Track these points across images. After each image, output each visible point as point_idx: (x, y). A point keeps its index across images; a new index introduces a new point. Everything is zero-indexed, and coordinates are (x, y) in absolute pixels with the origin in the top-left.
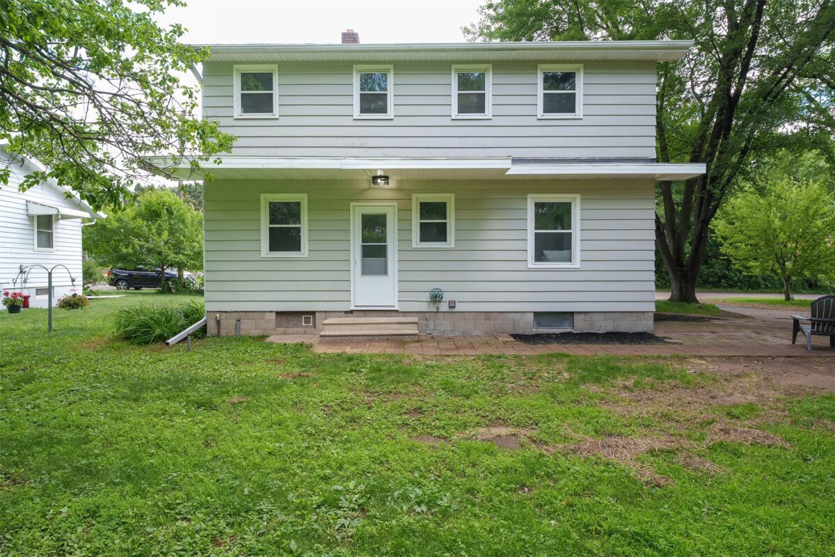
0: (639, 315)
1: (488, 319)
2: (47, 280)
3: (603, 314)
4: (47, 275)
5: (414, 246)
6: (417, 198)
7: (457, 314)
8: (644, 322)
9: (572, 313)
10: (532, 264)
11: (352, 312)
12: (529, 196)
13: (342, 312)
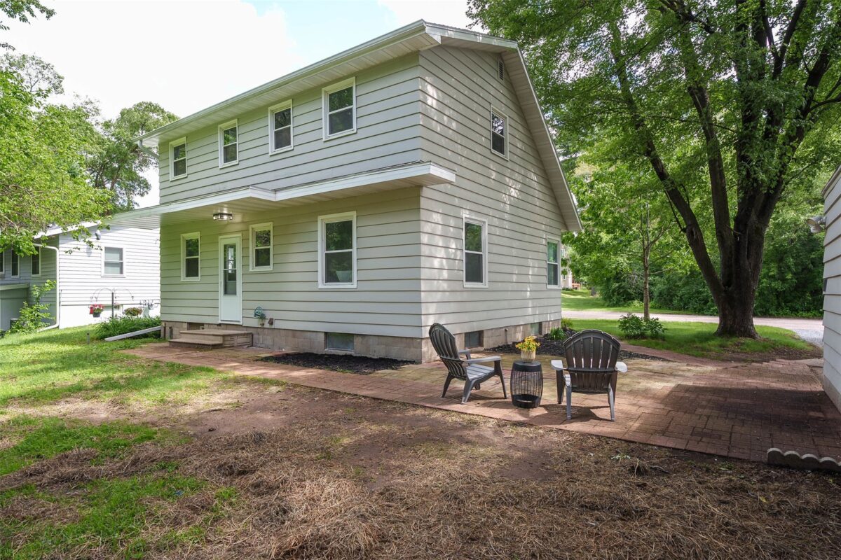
0: (408, 340)
1: (294, 337)
2: (111, 299)
3: (377, 338)
4: (111, 295)
5: (251, 270)
6: (253, 229)
7: (276, 331)
8: (412, 349)
9: (352, 335)
10: (322, 285)
11: (220, 325)
12: (320, 218)
13: (215, 324)
